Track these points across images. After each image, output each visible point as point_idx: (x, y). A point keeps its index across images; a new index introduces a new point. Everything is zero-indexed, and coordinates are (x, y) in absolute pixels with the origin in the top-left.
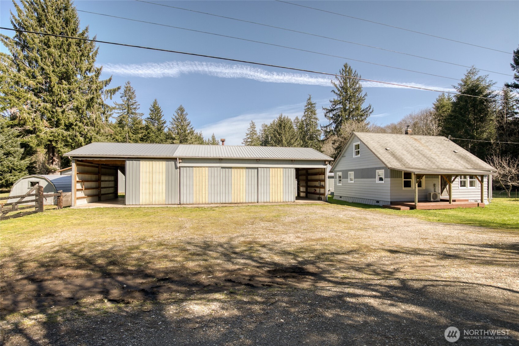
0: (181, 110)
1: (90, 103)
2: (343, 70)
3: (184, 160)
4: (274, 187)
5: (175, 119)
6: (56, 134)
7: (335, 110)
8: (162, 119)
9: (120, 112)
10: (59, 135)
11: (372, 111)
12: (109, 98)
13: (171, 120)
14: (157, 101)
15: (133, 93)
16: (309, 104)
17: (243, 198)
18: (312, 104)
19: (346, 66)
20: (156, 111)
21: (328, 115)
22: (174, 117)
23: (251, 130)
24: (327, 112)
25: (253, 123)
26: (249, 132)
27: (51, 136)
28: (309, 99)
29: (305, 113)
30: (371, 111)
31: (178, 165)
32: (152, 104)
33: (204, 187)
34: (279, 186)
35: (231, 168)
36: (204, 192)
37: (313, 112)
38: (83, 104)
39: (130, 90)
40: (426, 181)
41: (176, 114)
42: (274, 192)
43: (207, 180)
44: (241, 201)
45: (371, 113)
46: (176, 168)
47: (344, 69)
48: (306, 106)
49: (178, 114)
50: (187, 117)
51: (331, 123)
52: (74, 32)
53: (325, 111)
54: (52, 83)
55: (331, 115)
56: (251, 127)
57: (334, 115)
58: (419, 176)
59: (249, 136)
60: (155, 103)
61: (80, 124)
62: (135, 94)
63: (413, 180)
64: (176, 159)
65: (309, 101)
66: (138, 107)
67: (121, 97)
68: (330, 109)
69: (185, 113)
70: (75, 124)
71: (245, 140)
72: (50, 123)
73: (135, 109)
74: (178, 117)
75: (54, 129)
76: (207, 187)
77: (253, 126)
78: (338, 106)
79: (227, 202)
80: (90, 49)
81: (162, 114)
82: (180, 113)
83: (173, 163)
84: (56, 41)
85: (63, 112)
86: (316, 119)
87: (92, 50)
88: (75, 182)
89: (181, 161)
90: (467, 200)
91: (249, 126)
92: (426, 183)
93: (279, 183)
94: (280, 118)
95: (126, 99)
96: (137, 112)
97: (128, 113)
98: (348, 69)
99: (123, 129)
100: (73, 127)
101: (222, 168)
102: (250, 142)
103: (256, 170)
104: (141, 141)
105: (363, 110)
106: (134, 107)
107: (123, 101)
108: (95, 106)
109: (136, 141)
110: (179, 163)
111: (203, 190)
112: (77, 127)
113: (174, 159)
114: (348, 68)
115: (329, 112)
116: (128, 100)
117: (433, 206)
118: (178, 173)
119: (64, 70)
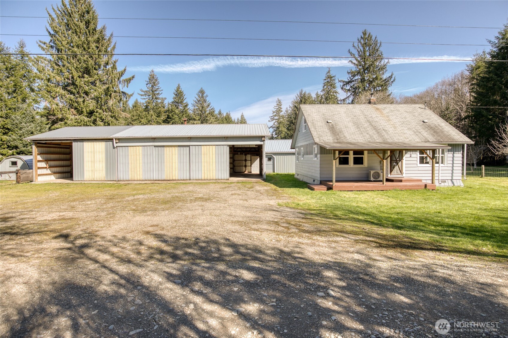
0: (202, 92)
1: (107, 92)
2: (361, 37)
3: (120, 140)
4: (206, 165)
5: (197, 101)
6: (79, 121)
7: (353, 81)
8: (184, 102)
9: (145, 98)
10: (81, 121)
11: (394, 80)
12: (126, 86)
13: (193, 102)
14: (180, 85)
15: (156, 80)
16: (329, 77)
17: (176, 175)
18: (331, 77)
19: (365, 34)
20: (179, 94)
21: (345, 87)
22: (196, 100)
23: (277, 108)
24: (344, 85)
25: (279, 100)
26: (276, 110)
27: (75, 122)
28: (329, 72)
29: (324, 87)
30: (392, 80)
31: (115, 145)
32: (176, 89)
33: (138, 164)
34: (211, 163)
35: (163, 146)
36: (138, 170)
37: (333, 86)
38: (100, 94)
39: (153, 77)
40: (368, 157)
41: (197, 97)
42: (206, 169)
43: (141, 159)
44: (174, 178)
45: (392, 82)
46: (114, 148)
47: (363, 37)
48: (325, 80)
49: (199, 96)
50: (208, 99)
51: (348, 96)
52: (94, 32)
53: (342, 84)
54: (75, 78)
55: (348, 87)
56: (277, 105)
57: (351, 87)
58: (359, 152)
59: (275, 114)
60: (179, 87)
61: (100, 111)
62: (158, 81)
63: (351, 157)
64: (112, 139)
65: (328, 74)
66: (160, 93)
67: (147, 85)
68: (347, 80)
69: (205, 95)
70: (96, 111)
71: (272, 118)
72: (77, 111)
73: (158, 94)
74: (199, 99)
75: (77, 117)
76: (141, 165)
77: (279, 103)
78: (356, 78)
79: (160, 179)
80: (108, 44)
81: (185, 97)
82: (201, 96)
83: (111, 143)
84: (79, 41)
85: (84, 102)
86: (336, 92)
87: (109, 45)
88: (35, 161)
89: (118, 141)
90: (421, 180)
91: (275, 104)
92: (368, 160)
93: (211, 161)
94: (301, 94)
95: (150, 86)
96: (159, 97)
97: (153, 98)
98: (367, 36)
99: (148, 113)
100: (95, 113)
101: (155, 146)
102: (276, 119)
103: (188, 148)
104: (163, 122)
105: (385, 80)
106: (157, 92)
107: (148, 88)
108: (112, 95)
109: (158, 123)
110: (116, 143)
111: (138, 168)
112: (98, 114)
113: (111, 140)
114: (368, 34)
115: (346, 84)
116: (152, 86)
117: (357, 187)
118: (115, 152)
119: (85, 65)
